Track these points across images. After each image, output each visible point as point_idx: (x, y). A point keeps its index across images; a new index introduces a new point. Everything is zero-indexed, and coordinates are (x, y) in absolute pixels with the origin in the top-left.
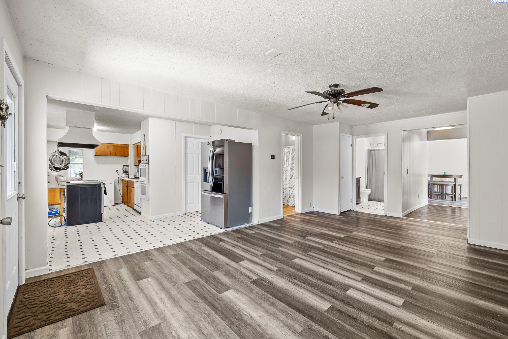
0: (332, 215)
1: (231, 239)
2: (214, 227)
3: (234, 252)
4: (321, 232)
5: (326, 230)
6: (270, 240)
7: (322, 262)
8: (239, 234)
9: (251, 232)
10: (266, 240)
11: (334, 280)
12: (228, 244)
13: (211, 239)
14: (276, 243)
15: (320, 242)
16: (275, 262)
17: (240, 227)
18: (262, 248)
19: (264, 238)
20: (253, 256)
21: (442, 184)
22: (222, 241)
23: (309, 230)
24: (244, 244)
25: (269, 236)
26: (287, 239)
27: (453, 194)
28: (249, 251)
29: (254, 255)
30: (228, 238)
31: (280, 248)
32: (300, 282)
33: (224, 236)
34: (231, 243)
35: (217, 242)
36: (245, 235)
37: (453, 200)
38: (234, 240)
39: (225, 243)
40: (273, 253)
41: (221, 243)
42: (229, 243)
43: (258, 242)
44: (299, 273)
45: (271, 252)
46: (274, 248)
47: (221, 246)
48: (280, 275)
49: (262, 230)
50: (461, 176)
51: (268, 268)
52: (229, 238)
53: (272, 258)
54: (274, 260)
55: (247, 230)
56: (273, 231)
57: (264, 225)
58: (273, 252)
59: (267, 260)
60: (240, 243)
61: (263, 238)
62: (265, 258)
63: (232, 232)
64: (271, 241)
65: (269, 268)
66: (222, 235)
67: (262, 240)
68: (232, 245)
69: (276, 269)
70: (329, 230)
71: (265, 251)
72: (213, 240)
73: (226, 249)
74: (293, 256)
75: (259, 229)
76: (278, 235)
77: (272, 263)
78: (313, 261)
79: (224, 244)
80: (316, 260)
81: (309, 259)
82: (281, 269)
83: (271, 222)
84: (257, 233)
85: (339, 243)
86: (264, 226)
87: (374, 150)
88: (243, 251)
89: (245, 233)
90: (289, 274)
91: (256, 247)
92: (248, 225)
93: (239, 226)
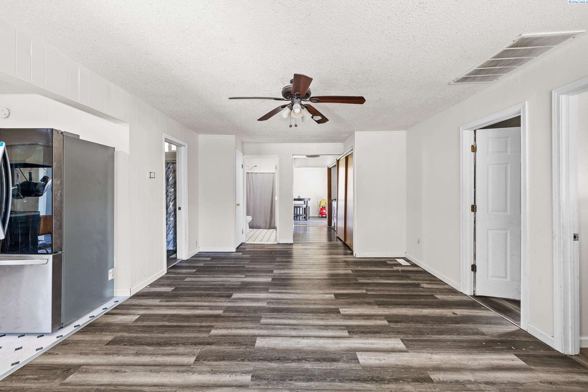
0: (228, 254)
1: (93, 353)
2: (13, 341)
3: (131, 385)
4: (242, 282)
5: (244, 276)
6: (183, 321)
7: (290, 329)
8: (104, 333)
9: (130, 319)
10: (175, 324)
11: (332, 350)
12: (97, 372)
13: (27, 379)
14: (198, 324)
15: (255, 297)
16: (234, 363)
17: (94, 316)
18: (184, 344)
19: (168, 321)
20: (183, 372)
21: (299, 207)
22: (72, 371)
23: (224, 283)
24: (137, 354)
25: (173, 315)
26: (208, 309)
27: (305, 215)
28: (166, 365)
29: (183, 369)
30: (81, 354)
31: (214, 332)
32: (303, 380)
33: (68, 354)
34: (103, 365)
35: (58, 381)
36: (122, 331)
37: (305, 220)
38: (106, 354)
39: (86, 372)
40: (213, 347)
41: (72, 378)
42: (98, 368)
43: (163, 335)
44: (286, 365)
45: (208, 347)
46: (205, 335)
47: (78, 387)
48: (266, 387)
49: (149, 307)
50: (309, 199)
51: (235, 383)
52: (86, 354)
53: (222, 358)
54: (229, 360)
55: (116, 316)
56: (171, 301)
57: (143, 296)
58: (209, 344)
59: (218, 368)
60: (127, 355)
61: (167, 323)
62: (210, 365)
63: (80, 336)
64: (186, 324)
65: (238, 384)
66: (56, 352)
67: (168, 328)
68: (109, 368)
69: (248, 378)
70: (246, 276)
71: (198, 350)
72: (35, 379)
73: (103, 388)
74: (247, 336)
75: (141, 306)
76: (187, 307)
77: (232, 370)
78: (279, 332)
79: (84, 375)
80: (281, 329)
81: (273, 332)
82: (257, 373)
83: (151, 285)
84: (143, 318)
85: (276, 291)
86: (145, 297)
87: (252, 173)
88: (151, 371)
89: (118, 325)
90: (276, 375)
91: (169, 349)
92: (110, 305)
93: (91, 314)
